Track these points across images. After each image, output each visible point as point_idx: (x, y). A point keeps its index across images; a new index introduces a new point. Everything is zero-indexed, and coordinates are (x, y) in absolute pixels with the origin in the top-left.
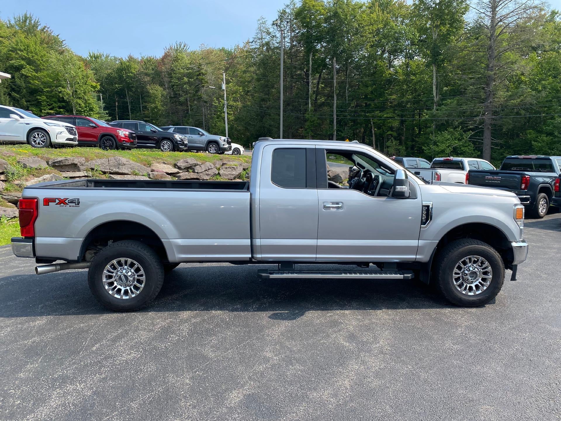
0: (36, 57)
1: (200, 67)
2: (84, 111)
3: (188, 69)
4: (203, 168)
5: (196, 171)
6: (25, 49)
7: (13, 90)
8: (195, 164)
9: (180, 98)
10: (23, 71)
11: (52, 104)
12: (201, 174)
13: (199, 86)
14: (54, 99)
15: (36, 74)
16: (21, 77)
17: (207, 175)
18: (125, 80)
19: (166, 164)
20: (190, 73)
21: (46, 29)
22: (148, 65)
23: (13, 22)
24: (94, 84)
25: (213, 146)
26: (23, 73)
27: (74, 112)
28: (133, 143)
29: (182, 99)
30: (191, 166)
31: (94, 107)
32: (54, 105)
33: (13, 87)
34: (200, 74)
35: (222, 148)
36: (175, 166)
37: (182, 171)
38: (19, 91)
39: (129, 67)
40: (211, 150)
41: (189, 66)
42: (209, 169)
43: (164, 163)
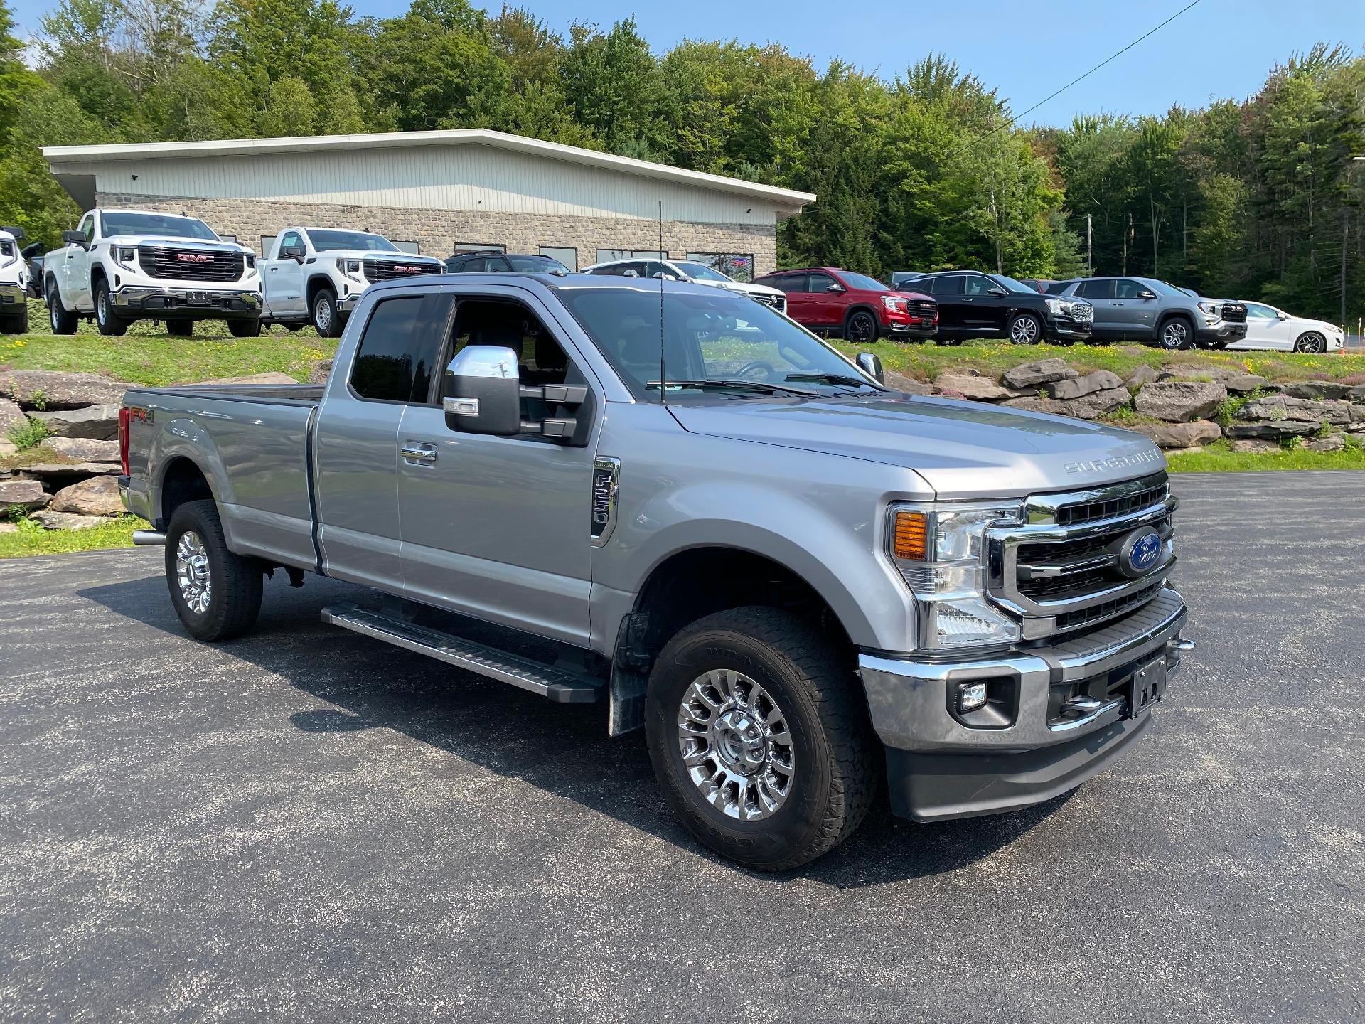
0: (933, 148)
1: (1346, 104)
2: (1022, 259)
3: (1318, 115)
4: (1084, 385)
5: (1059, 394)
6: (913, 135)
7: (883, 226)
8: (1060, 375)
9: (1281, 204)
10: (905, 185)
11: (954, 247)
12: (1072, 403)
13: (1340, 160)
14: (959, 237)
15: (928, 187)
16: (900, 197)
17: (1092, 405)
18: (1150, 172)
19: (977, 375)
20: (1320, 129)
21: (970, 80)
22: (1214, 124)
23: (905, 81)
24: (1050, 194)
25: (1175, 327)
26: (905, 188)
27: (999, 263)
28: (920, 324)
29: (1286, 204)
30: (1047, 382)
31: (1045, 246)
32: (959, 249)
33: (884, 219)
34: (1346, 125)
35: (1202, 331)
36: (1002, 381)
37: (1017, 394)
38: (894, 227)
39: (1163, 137)
40: (1169, 339)
41: (1319, 107)
42: (1102, 390)
43: (974, 373)
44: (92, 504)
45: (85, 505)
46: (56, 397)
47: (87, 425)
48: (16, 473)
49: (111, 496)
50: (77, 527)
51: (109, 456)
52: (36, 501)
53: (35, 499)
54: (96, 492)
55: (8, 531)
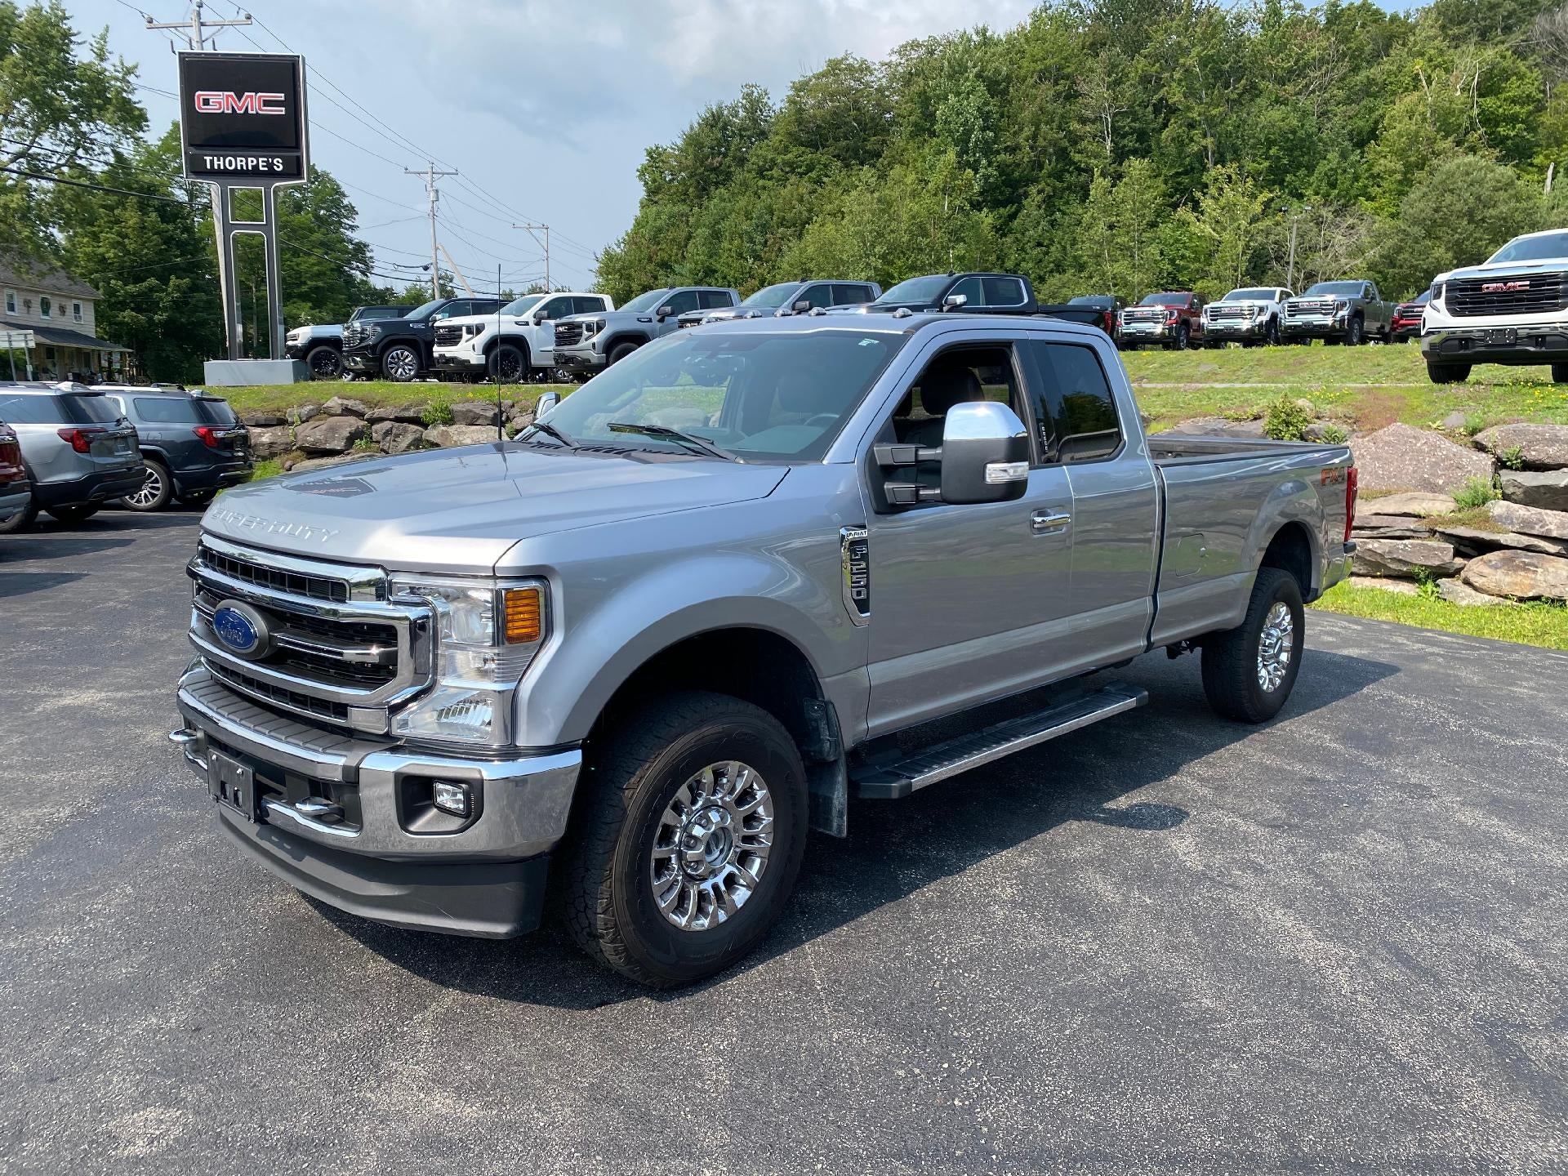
44: (1484, 579)
45: (1476, 579)
46: (1532, 455)
47: (1542, 490)
48: (1433, 532)
49: (1507, 574)
50: (1464, 603)
51: (1533, 528)
52: (1439, 566)
53: (1437, 563)
54: (1491, 567)
55: (1406, 592)
